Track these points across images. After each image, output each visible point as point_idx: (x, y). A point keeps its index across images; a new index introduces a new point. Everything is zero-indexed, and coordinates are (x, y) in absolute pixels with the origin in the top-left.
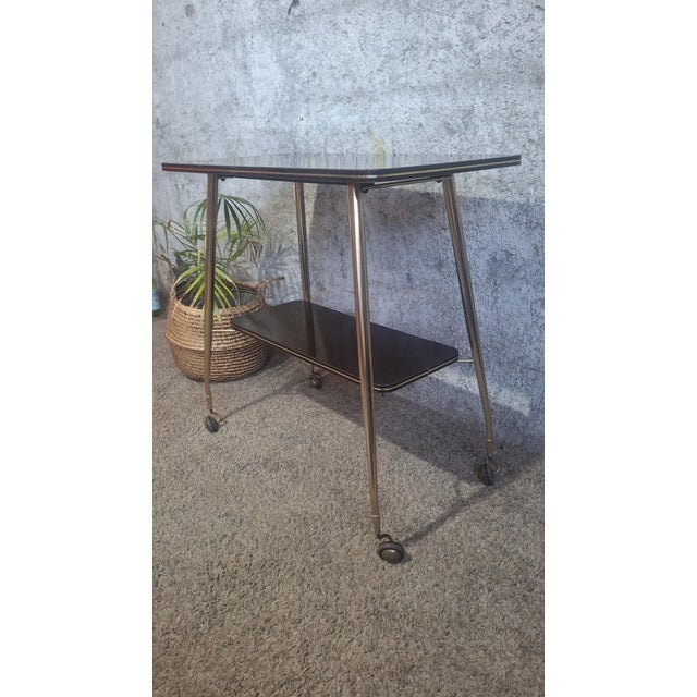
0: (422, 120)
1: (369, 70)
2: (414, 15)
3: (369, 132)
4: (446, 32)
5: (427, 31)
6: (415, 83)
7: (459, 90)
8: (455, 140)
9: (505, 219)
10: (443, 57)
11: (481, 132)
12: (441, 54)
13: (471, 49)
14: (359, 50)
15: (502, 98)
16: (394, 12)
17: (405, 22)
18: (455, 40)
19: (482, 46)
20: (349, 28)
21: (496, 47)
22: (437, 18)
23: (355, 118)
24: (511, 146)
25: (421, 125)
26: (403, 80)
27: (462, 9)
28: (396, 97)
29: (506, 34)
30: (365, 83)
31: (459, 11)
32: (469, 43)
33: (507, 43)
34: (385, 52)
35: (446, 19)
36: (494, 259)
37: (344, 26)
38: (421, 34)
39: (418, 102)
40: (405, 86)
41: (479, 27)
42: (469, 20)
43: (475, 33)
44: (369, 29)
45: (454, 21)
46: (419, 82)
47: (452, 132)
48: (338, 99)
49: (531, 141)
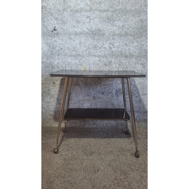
0: (98, 62)
1: (82, 50)
2: (96, 40)
3: (82, 64)
4: (105, 45)
5: (100, 44)
6: (96, 55)
7: (108, 57)
8: (107, 67)
9: (119, 83)
10: (104, 50)
11: (113, 66)
12: (104, 49)
13: (111, 49)
14: (78, 45)
15: (118, 60)
16: (90, 38)
17: (94, 41)
18: (107, 47)
19: (113, 49)
20: (75, 39)
21: (117, 50)
22: (103, 42)
23: (77, 61)
24: (120, 69)
25: (98, 64)
26: (93, 54)
27: (109, 41)
28: (91, 57)
29: (119, 48)
30: (81, 53)
31: (108, 42)
32: (110, 48)
33: (119, 49)
34: (87, 47)
35: (105, 43)
36: (116, 91)
37: (74, 39)
38: (98, 45)
39: (97, 59)
40: (93, 55)
41: (113, 45)
42: (111, 44)
43: (112, 46)
44: (82, 41)
45: (107, 43)
46: (98, 54)
47: (106, 65)
48: (71, 56)
49: (124, 68)
